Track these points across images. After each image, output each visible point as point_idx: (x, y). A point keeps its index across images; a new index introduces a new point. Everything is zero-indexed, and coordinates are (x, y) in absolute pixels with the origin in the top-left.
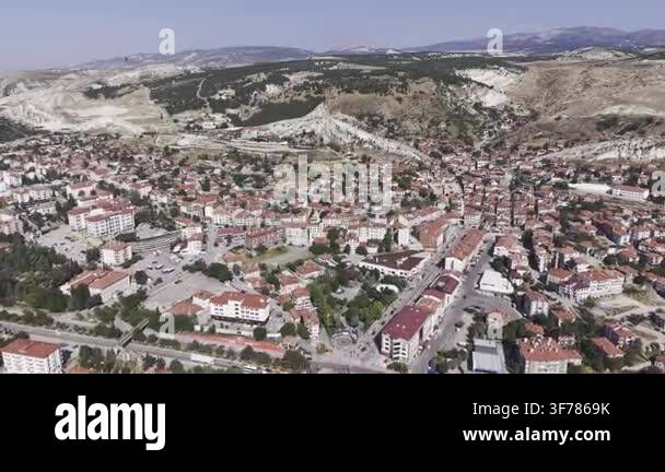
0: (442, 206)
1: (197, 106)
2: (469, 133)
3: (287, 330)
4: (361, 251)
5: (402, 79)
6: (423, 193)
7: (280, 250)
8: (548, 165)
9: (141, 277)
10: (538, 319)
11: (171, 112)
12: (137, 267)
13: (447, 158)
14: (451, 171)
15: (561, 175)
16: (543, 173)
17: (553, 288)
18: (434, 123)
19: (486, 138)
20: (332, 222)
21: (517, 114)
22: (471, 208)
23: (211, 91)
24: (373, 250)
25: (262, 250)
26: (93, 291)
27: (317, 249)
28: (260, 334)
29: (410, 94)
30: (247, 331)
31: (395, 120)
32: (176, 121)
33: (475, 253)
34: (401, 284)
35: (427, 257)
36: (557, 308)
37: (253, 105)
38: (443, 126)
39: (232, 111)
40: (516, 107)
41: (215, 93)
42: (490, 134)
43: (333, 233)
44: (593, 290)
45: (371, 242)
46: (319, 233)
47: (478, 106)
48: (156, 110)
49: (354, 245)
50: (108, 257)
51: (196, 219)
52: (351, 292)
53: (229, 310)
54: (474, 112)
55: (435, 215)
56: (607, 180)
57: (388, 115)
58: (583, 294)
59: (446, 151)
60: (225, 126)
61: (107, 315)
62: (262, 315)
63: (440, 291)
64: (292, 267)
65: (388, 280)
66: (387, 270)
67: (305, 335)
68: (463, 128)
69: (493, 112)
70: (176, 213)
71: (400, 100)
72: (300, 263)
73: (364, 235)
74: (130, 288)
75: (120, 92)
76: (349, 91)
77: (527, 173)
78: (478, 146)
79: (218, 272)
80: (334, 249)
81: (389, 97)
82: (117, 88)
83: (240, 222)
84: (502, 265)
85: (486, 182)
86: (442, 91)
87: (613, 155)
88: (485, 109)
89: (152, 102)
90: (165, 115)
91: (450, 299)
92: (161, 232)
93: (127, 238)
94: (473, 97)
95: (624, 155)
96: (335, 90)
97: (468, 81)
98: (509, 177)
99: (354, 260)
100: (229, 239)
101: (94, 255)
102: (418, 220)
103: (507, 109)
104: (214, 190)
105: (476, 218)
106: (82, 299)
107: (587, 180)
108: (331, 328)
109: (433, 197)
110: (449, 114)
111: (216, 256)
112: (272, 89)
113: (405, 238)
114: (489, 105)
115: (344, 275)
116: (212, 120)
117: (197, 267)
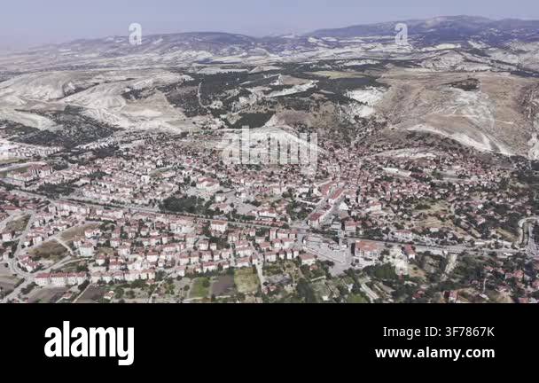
0: (331, 178)
1: (203, 113)
2: (349, 136)
3: (282, 219)
4: (300, 196)
5: (317, 101)
6: (323, 172)
7: (272, 196)
8: (377, 159)
9: (232, 205)
10: (353, 217)
11: (188, 115)
12: (229, 202)
13: (336, 152)
14: (337, 160)
15: (381, 164)
16: (375, 162)
17: (360, 208)
18: (333, 131)
19: (358, 138)
20: (290, 185)
21: (377, 121)
22: (342, 178)
23: (208, 102)
24: (304, 196)
25: (265, 196)
26: (221, 210)
27: (284, 195)
28: (275, 220)
29: (321, 113)
30: (271, 220)
31: (312, 128)
32: (194, 123)
33: (339, 197)
34: (314, 207)
35: (323, 198)
36: (360, 214)
37: (234, 112)
38: (336, 132)
39: (223, 116)
40: (377, 116)
41: (210, 103)
42: (360, 136)
43: (290, 190)
44: (372, 209)
45: (304, 193)
46: (285, 190)
47: (356, 118)
48: (178, 114)
49: (298, 194)
50: (218, 199)
51: (238, 184)
52: (298, 210)
53: (265, 214)
54: (353, 122)
55: (328, 182)
56: (398, 167)
57: (309, 125)
58: (368, 210)
59: (337, 147)
60: (222, 127)
61: (227, 216)
62: (274, 215)
63: (325, 209)
64: (278, 202)
65: (310, 206)
66: (309, 203)
67: (287, 221)
68: (346, 133)
69: (365, 121)
70: (230, 181)
71: (315, 116)
72: (280, 201)
73: (301, 190)
74: (230, 209)
75: (143, 94)
76: (288, 108)
77: (368, 162)
78: (353, 143)
79: (256, 204)
80: (291, 196)
81: (310, 113)
82: (140, 91)
83: (256, 185)
84: (347, 201)
85: (351, 166)
86: (337, 110)
87: (402, 155)
88: (360, 119)
89: (171, 106)
90: (185, 117)
91: (328, 212)
92: (229, 190)
93: (221, 192)
94: (354, 111)
95: (407, 155)
96: (281, 107)
97: (353, 101)
98: (361, 164)
99: (297, 199)
100: (254, 192)
101: (213, 198)
102: (321, 184)
103: (373, 118)
104: (240, 171)
105: (342, 184)
106: (218, 212)
107: (390, 166)
108: (293, 219)
109: (328, 174)
110: (340, 125)
111: (252, 199)
112: (243, 100)
113: (315, 191)
114: (362, 116)
115: (296, 205)
116: (215, 123)
117: (248, 202)
